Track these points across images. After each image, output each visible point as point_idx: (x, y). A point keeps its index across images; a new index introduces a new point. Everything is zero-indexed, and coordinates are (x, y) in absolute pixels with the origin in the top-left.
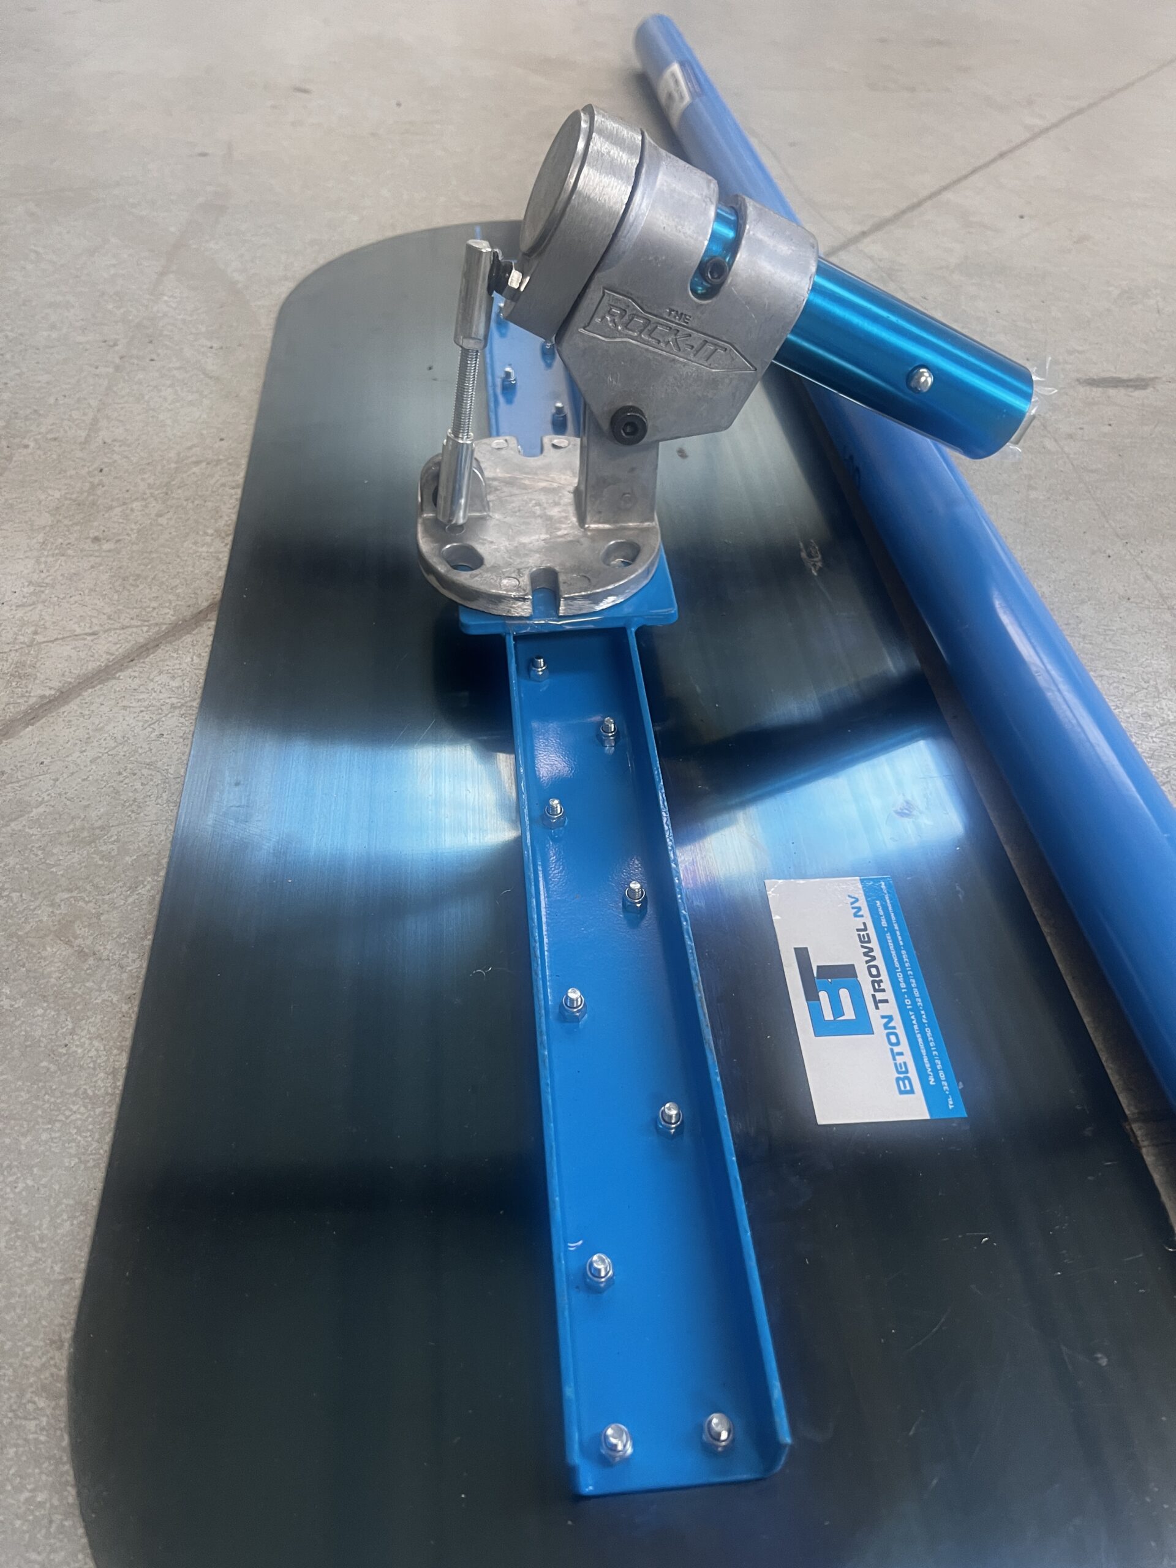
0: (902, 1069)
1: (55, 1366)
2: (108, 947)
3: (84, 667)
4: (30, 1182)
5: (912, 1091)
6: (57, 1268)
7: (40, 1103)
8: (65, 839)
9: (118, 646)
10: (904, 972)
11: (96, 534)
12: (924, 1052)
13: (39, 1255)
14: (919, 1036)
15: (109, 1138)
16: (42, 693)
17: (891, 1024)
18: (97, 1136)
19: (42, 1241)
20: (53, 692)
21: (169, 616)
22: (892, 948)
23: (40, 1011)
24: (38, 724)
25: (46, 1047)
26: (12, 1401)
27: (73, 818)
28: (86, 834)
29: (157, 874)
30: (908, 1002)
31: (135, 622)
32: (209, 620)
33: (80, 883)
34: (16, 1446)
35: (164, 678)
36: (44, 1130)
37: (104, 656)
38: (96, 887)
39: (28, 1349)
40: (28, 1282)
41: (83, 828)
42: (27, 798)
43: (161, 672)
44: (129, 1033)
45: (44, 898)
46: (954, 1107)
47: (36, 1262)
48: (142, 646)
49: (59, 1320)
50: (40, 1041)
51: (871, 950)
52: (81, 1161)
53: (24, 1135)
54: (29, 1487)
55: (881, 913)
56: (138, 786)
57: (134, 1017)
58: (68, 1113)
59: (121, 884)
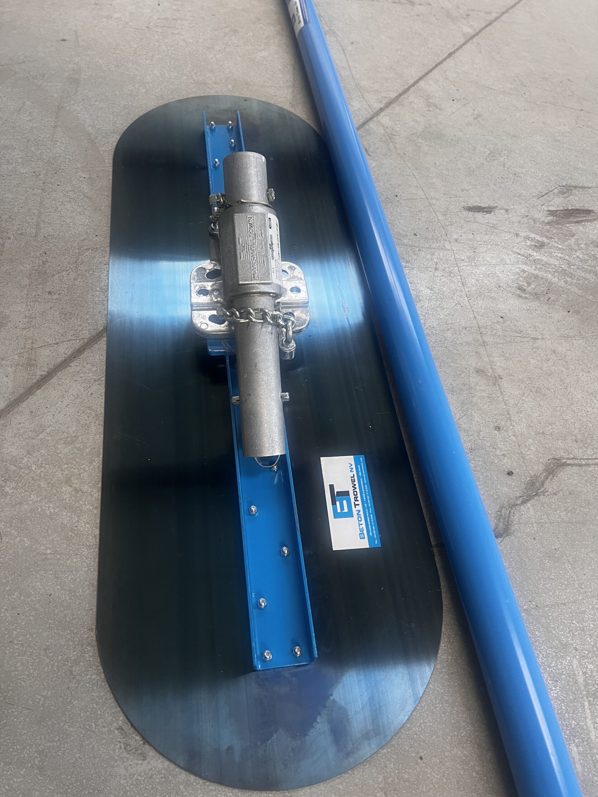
0: (361, 530)
1: (92, 637)
2: (86, 487)
3: (56, 361)
4: (73, 577)
5: (364, 538)
6: (87, 605)
7: (71, 548)
8: (62, 442)
9: (68, 350)
10: (365, 493)
11: (49, 290)
12: (369, 523)
13: (80, 601)
14: (368, 518)
15: (97, 560)
16: (41, 373)
17: (359, 514)
18: (93, 560)
19: (80, 596)
20: (45, 373)
21: (86, 334)
22: (362, 484)
23: (65, 514)
24: (42, 389)
25: (69, 527)
26: (80, 648)
27: (63, 433)
28: (69, 439)
29: (99, 457)
30: (366, 505)
31: (73, 338)
32: (104, 337)
33: (71, 461)
34: (84, 662)
35: (89, 366)
36: (74, 558)
37: (63, 355)
38: (76, 462)
39: (82, 632)
40: (78, 610)
41: (68, 437)
42: (44, 424)
43: (87, 363)
44: (98, 521)
45: (58, 468)
46: (377, 543)
47: (80, 603)
48: (78, 350)
49: (90, 623)
50: (67, 525)
51: (355, 485)
52: (89, 569)
53: (68, 560)
54: (90, 674)
55: (360, 470)
56: (86, 418)
57: (99, 515)
58: (81, 552)
59: (86, 461)
